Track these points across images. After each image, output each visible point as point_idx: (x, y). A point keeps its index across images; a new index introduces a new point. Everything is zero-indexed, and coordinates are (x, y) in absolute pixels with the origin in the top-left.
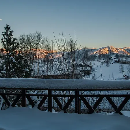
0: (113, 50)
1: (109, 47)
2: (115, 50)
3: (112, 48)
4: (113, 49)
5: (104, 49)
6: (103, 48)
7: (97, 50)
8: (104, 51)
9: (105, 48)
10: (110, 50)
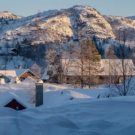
0: (92, 24)
1: (73, 13)
2: (102, 25)
3: (89, 16)
4: (94, 20)
5: (56, 19)
6: (51, 14)
7: (24, 22)
8: (54, 27)
9: (59, 13)
10: (78, 25)
